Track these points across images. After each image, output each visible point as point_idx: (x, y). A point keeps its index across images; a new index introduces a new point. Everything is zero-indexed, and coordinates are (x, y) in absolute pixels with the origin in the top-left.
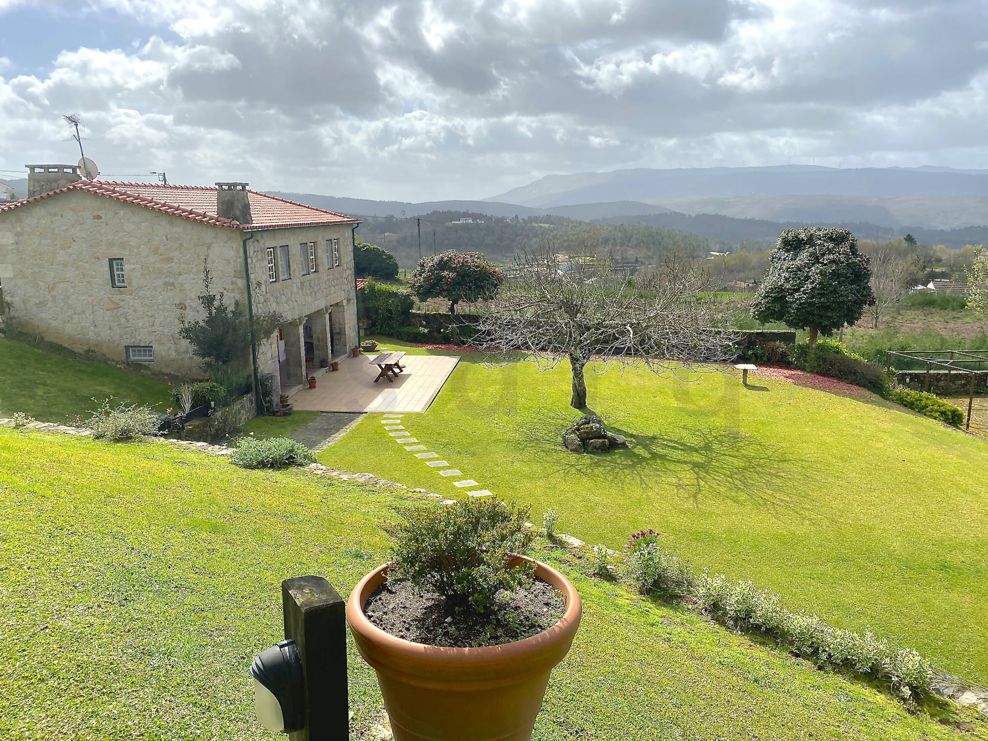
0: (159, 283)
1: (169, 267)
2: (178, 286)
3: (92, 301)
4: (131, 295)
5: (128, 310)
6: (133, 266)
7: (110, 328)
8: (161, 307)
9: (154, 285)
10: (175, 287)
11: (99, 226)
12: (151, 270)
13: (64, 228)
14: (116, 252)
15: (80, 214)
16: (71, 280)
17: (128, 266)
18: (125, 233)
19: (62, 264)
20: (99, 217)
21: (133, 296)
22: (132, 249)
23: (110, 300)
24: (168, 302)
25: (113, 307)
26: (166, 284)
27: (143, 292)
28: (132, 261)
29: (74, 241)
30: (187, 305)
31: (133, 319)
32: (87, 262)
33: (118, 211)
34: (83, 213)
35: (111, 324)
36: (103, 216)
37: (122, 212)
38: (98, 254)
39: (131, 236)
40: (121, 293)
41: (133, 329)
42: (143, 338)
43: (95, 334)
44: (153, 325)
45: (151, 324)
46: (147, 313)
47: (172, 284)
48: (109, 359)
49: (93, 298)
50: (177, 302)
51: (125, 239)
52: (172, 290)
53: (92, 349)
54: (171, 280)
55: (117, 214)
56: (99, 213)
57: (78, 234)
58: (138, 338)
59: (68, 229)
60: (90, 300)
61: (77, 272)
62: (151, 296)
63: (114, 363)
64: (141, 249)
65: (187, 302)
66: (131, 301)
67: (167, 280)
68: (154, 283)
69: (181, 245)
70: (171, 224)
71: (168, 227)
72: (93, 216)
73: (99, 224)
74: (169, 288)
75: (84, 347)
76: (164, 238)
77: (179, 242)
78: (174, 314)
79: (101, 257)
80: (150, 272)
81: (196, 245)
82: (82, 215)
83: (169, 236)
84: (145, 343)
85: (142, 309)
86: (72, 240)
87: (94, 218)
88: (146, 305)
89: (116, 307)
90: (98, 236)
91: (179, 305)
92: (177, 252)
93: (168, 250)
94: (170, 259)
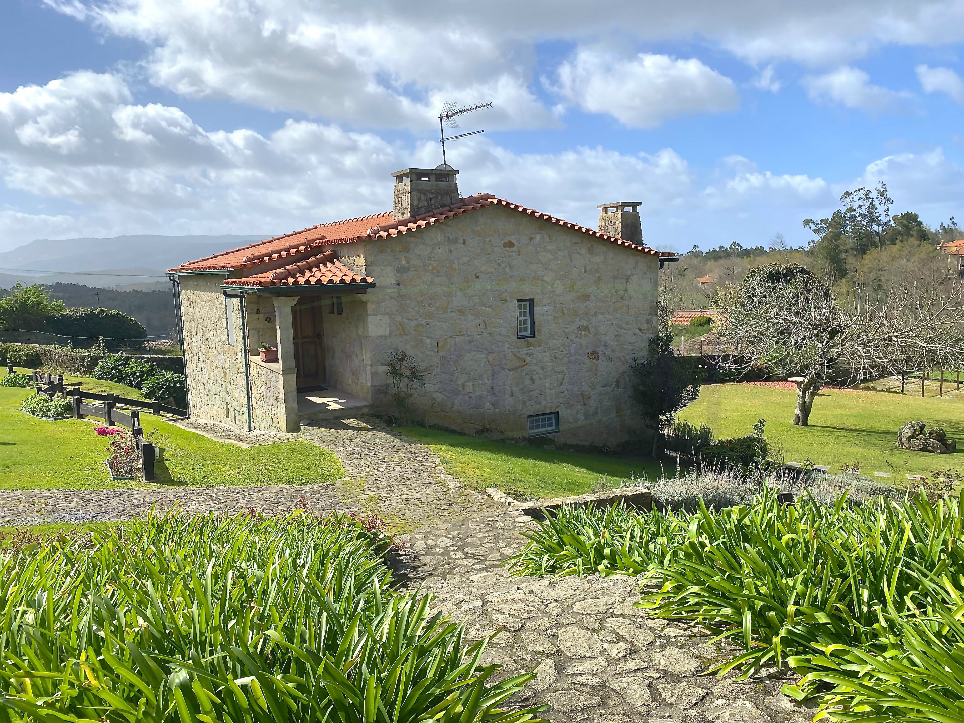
0: (574, 327)
1: (586, 307)
2: (592, 330)
3: (493, 360)
4: (540, 346)
5: (535, 368)
6: (545, 309)
7: (512, 395)
8: (573, 359)
9: (567, 331)
10: (589, 331)
11: (509, 256)
12: (565, 311)
13: (465, 259)
14: (527, 290)
15: (488, 239)
16: (469, 333)
17: (540, 308)
18: (539, 265)
19: (459, 311)
20: (511, 244)
21: (542, 348)
22: (546, 285)
23: (516, 356)
24: (581, 351)
25: (518, 364)
26: (580, 329)
27: (554, 342)
28: (544, 302)
29: (478, 277)
30: (600, 353)
31: (540, 379)
32: (490, 307)
33: (533, 236)
34: (491, 238)
35: (514, 389)
36: (516, 243)
37: (538, 237)
38: (505, 294)
39: (546, 268)
40: (529, 345)
41: (538, 391)
42: (547, 404)
43: (492, 404)
44: (561, 384)
45: (559, 383)
46: (556, 369)
47: (587, 329)
49: (494, 355)
50: (590, 351)
51: (539, 273)
52: (586, 336)
54: (585, 324)
55: (531, 239)
56: (512, 239)
57: (484, 268)
58: (544, 403)
59: (469, 261)
60: (490, 358)
61: (477, 321)
62: (563, 346)
63: (513, 442)
64: (555, 285)
65: (601, 349)
66: (540, 355)
67: (581, 323)
68: (567, 328)
69: (600, 278)
70: (591, 250)
71: (588, 255)
72: (504, 242)
73: (510, 254)
74: (583, 333)
75: (477, 426)
76: (583, 271)
77: (598, 275)
78: (586, 366)
79: (508, 299)
80: (564, 314)
81: (615, 278)
82: (490, 241)
83: (588, 268)
84: (551, 408)
85: (551, 364)
86: (474, 277)
87: (505, 245)
88: (555, 358)
89: (521, 364)
90: (507, 270)
91: (592, 354)
92: (594, 287)
93: (585, 284)
94: (587, 297)
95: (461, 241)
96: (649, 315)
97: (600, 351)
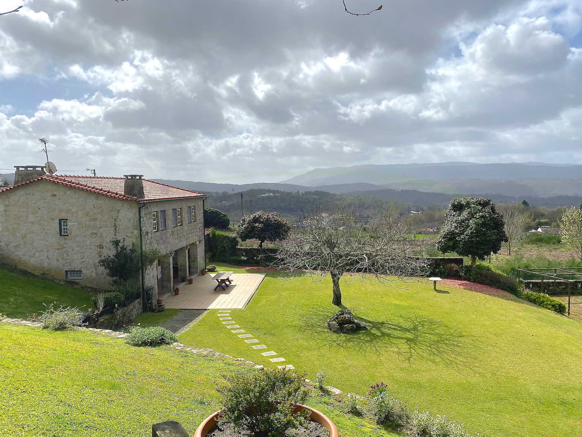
0: (89, 233)
1: (95, 224)
2: (99, 235)
3: (47, 244)
5: (68, 249)
6: (73, 224)
7: (57, 261)
8: (89, 247)
11: (55, 200)
13: (33, 202)
14: (64, 215)
15: (44, 193)
16: (36, 232)
17: (70, 223)
18: (70, 204)
19: (31, 223)
20: (55, 195)
21: (72, 241)
22: (73, 213)
23: (58, 243)
24: (93, 244)
25: (60, 247)
26: (92, 234)
27: (78, 238)
28: (73, 221)
29: (40, 209)
30: (104, 246)
31: (71, 254)
32: (46, 221)
33: (66, 192)
34: (46, 193)
35: (58, 258)
36: (57, 195)
37: (68, 192)
38: (53, 216)
39: (73, 206)
40: (65, 239)
41: (71, 260)
42: (75, 266)
43: (48, 263)
44: (83, 258)
46: (80, 251)
47: (96, 234)
48: (55, 279)
49: (48, 242)
50: (98, 244)
51: (70, 208)
52: (95, 237)
53: (46, 273)
54: (95, 231)
55: (65, 193)
56: (55, 193)
57: (42, 205)
59: (36, 202)
60: (46, 244)
61: (40, 227)
62: (83, 241)
63: (58, 281)
64: (78, 214)
65: (104, 244)
66: (71, 244)
67: (93, 231)
68: (85, 233)
69: (102, 212)
70: (97, 199)
71: (95, 200)
72: (52, 195)
73: (55, 199)
74: (94, 236)
75: (41, 272)
76: (92, 207)
77: (101, 209)
78: (96, 251)
79: (54, 218)
80: (83, 226)
81: (111, 211)
82: (45, 194)
83: (95, 206)
84: (78, 269)
85: (77, 248)
86: (38, 209)
87: (52, 196)
88: (79, 246)
89: (62, 247)
90: (53, 206)
91: (99, 246)
92: (100, 215)
93: (94, 213)
94: (95, 220)
95: (32, 194)
96: (131, 230)
97: (104, 245)
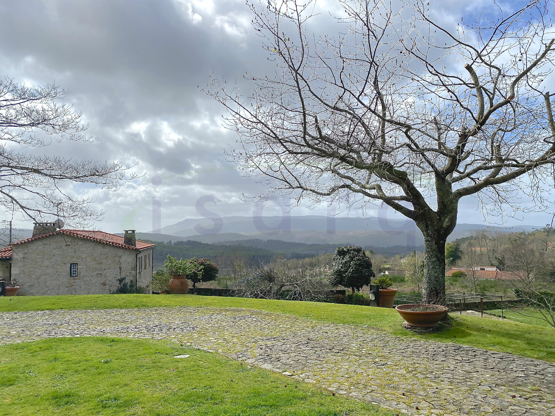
0: (95, 273)
1: (101, 267)
5: (77, 287)
6: (82, 267)
8: (94, 285)
10: (102, 275)
12: (91, 268)
13: (50, 250)
14: (75, 260)
15: (59, 244)
16: (50, 274)
17: (80, 267)
18: (80, 252)
19: (46, 266)
20: (69, 245)
21: (80, 280)
22: (83, 259)
23: (69, 283)
24: (98, 282)
25: (69, 286)
26: (97, 274)
27: (86, 278)
28: (82, 265)
31: (79, 291)
32: (59, 266)
33: (79, 243)
38: (65, 262)
39: (83, 253)
40: (74, 279)
49: (59, 282)
50: (102, 282)
51: (80, 255)
52: (100, 277)
54: (100, 272)
57: (57, 253)
60: (58, 283)
61: (53, 270)
62: (89, 280)
64: (87, 259)
66: (79, 283)
67: (98, 272)
68: (92, 274)
69: (107, 257)
70: (103, 248)
73: (68, 248)
74: (99, 276)
76: (99, 254)
77: (106, 256)
78: (100, 287)
81: (114, 257)
83: (102, 253)
85: (84, 286)
86: (53, 256)
87: (66, 246)
88: (86, 284)
89: (71, 285)
90: (66, 253)
92: (105, 260)
93: (100, 259)
94: (101, 263)
95: (49, 244)
96: (131, 270)
97: (107, 283)
